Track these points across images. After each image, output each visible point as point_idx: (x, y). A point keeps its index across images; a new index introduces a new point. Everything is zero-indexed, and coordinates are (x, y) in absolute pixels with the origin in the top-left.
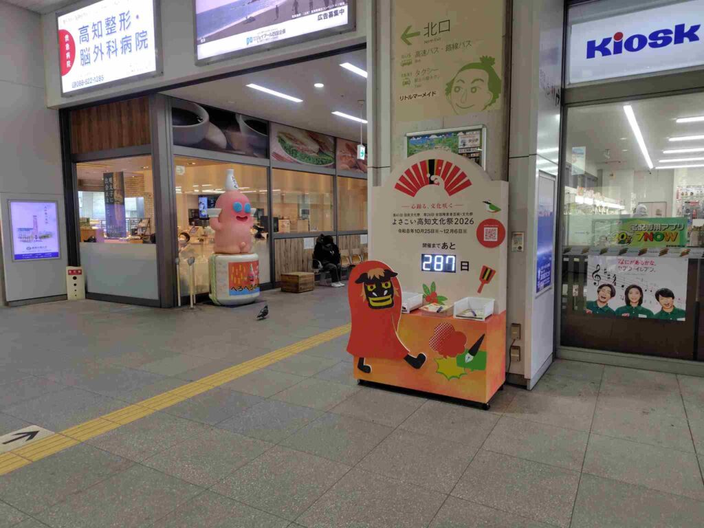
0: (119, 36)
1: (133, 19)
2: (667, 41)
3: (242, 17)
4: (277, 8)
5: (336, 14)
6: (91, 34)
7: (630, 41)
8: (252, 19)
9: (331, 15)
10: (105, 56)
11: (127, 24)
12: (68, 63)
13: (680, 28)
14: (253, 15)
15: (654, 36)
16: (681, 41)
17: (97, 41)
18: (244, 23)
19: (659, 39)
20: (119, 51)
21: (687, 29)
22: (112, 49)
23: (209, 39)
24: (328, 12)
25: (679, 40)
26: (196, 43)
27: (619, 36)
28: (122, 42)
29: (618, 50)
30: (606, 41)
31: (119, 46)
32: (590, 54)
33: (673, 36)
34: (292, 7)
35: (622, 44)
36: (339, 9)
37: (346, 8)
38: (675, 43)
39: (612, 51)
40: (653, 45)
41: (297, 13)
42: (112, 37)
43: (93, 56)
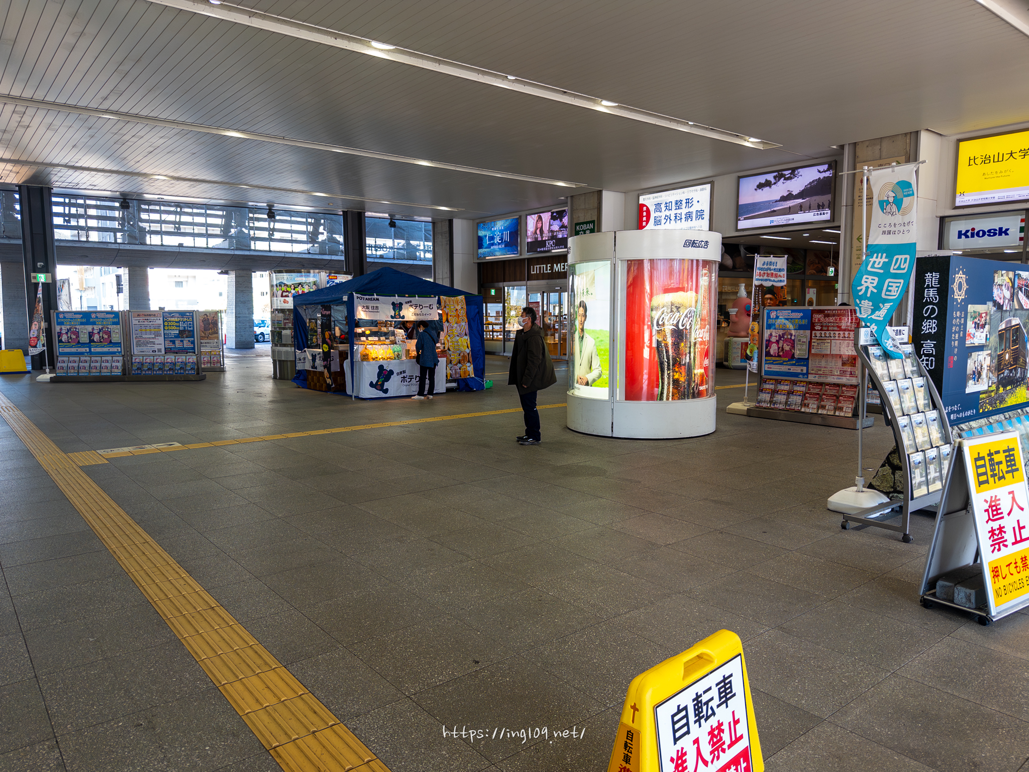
0: (684, 211)
1: (695, 202)
2: (995, 234)
3: (768, 209)
4: (790, 207)
5: (824, 214)
6: (663, 208)
7: (978, 232)
8: (774, 211)
9: (821, 214)
10: (673, 222)
11: (690, 205)
12: (644, 224)
13: (1001, 229)
14: (775, 209)
15: (989, 231)
16: (1001, 235)
17: (668, 213)
18: (769, 212)
19: (992, 233)
20: (683, 219)
21: (1003, 230)
22: (678, 218)
23: (745, 219)
24: (819, 212)
25: (1000, 234)
26: (737, 220)
27: (973, 229)
28: (686, 215)
29: (973, 236)
30: (967, 231)
31: (683, 216)
32: (960, 237)
33: (997, 232)
34: (799, 208)
35: (974, 234)
36: (825, 212)
37: (829, 212)
38: (999, 235)
39: (970, 236)
40: (989, 235)
41: (801, 211)
42: (679, 211)
43: (663, 221)
